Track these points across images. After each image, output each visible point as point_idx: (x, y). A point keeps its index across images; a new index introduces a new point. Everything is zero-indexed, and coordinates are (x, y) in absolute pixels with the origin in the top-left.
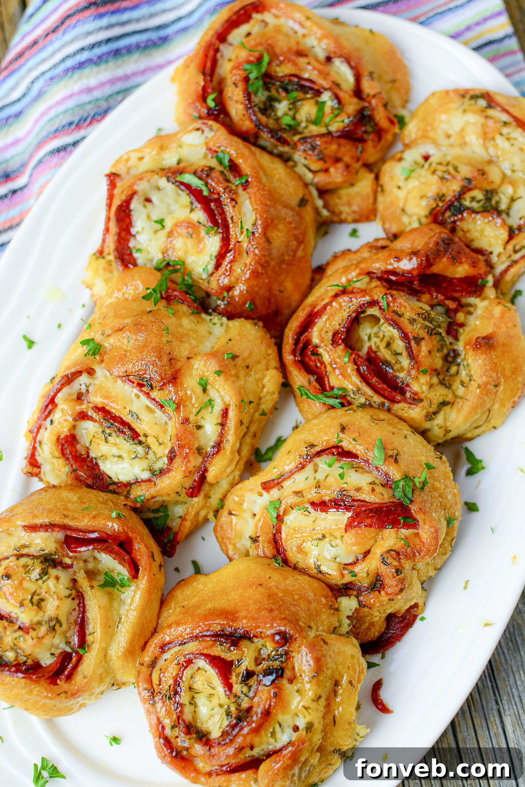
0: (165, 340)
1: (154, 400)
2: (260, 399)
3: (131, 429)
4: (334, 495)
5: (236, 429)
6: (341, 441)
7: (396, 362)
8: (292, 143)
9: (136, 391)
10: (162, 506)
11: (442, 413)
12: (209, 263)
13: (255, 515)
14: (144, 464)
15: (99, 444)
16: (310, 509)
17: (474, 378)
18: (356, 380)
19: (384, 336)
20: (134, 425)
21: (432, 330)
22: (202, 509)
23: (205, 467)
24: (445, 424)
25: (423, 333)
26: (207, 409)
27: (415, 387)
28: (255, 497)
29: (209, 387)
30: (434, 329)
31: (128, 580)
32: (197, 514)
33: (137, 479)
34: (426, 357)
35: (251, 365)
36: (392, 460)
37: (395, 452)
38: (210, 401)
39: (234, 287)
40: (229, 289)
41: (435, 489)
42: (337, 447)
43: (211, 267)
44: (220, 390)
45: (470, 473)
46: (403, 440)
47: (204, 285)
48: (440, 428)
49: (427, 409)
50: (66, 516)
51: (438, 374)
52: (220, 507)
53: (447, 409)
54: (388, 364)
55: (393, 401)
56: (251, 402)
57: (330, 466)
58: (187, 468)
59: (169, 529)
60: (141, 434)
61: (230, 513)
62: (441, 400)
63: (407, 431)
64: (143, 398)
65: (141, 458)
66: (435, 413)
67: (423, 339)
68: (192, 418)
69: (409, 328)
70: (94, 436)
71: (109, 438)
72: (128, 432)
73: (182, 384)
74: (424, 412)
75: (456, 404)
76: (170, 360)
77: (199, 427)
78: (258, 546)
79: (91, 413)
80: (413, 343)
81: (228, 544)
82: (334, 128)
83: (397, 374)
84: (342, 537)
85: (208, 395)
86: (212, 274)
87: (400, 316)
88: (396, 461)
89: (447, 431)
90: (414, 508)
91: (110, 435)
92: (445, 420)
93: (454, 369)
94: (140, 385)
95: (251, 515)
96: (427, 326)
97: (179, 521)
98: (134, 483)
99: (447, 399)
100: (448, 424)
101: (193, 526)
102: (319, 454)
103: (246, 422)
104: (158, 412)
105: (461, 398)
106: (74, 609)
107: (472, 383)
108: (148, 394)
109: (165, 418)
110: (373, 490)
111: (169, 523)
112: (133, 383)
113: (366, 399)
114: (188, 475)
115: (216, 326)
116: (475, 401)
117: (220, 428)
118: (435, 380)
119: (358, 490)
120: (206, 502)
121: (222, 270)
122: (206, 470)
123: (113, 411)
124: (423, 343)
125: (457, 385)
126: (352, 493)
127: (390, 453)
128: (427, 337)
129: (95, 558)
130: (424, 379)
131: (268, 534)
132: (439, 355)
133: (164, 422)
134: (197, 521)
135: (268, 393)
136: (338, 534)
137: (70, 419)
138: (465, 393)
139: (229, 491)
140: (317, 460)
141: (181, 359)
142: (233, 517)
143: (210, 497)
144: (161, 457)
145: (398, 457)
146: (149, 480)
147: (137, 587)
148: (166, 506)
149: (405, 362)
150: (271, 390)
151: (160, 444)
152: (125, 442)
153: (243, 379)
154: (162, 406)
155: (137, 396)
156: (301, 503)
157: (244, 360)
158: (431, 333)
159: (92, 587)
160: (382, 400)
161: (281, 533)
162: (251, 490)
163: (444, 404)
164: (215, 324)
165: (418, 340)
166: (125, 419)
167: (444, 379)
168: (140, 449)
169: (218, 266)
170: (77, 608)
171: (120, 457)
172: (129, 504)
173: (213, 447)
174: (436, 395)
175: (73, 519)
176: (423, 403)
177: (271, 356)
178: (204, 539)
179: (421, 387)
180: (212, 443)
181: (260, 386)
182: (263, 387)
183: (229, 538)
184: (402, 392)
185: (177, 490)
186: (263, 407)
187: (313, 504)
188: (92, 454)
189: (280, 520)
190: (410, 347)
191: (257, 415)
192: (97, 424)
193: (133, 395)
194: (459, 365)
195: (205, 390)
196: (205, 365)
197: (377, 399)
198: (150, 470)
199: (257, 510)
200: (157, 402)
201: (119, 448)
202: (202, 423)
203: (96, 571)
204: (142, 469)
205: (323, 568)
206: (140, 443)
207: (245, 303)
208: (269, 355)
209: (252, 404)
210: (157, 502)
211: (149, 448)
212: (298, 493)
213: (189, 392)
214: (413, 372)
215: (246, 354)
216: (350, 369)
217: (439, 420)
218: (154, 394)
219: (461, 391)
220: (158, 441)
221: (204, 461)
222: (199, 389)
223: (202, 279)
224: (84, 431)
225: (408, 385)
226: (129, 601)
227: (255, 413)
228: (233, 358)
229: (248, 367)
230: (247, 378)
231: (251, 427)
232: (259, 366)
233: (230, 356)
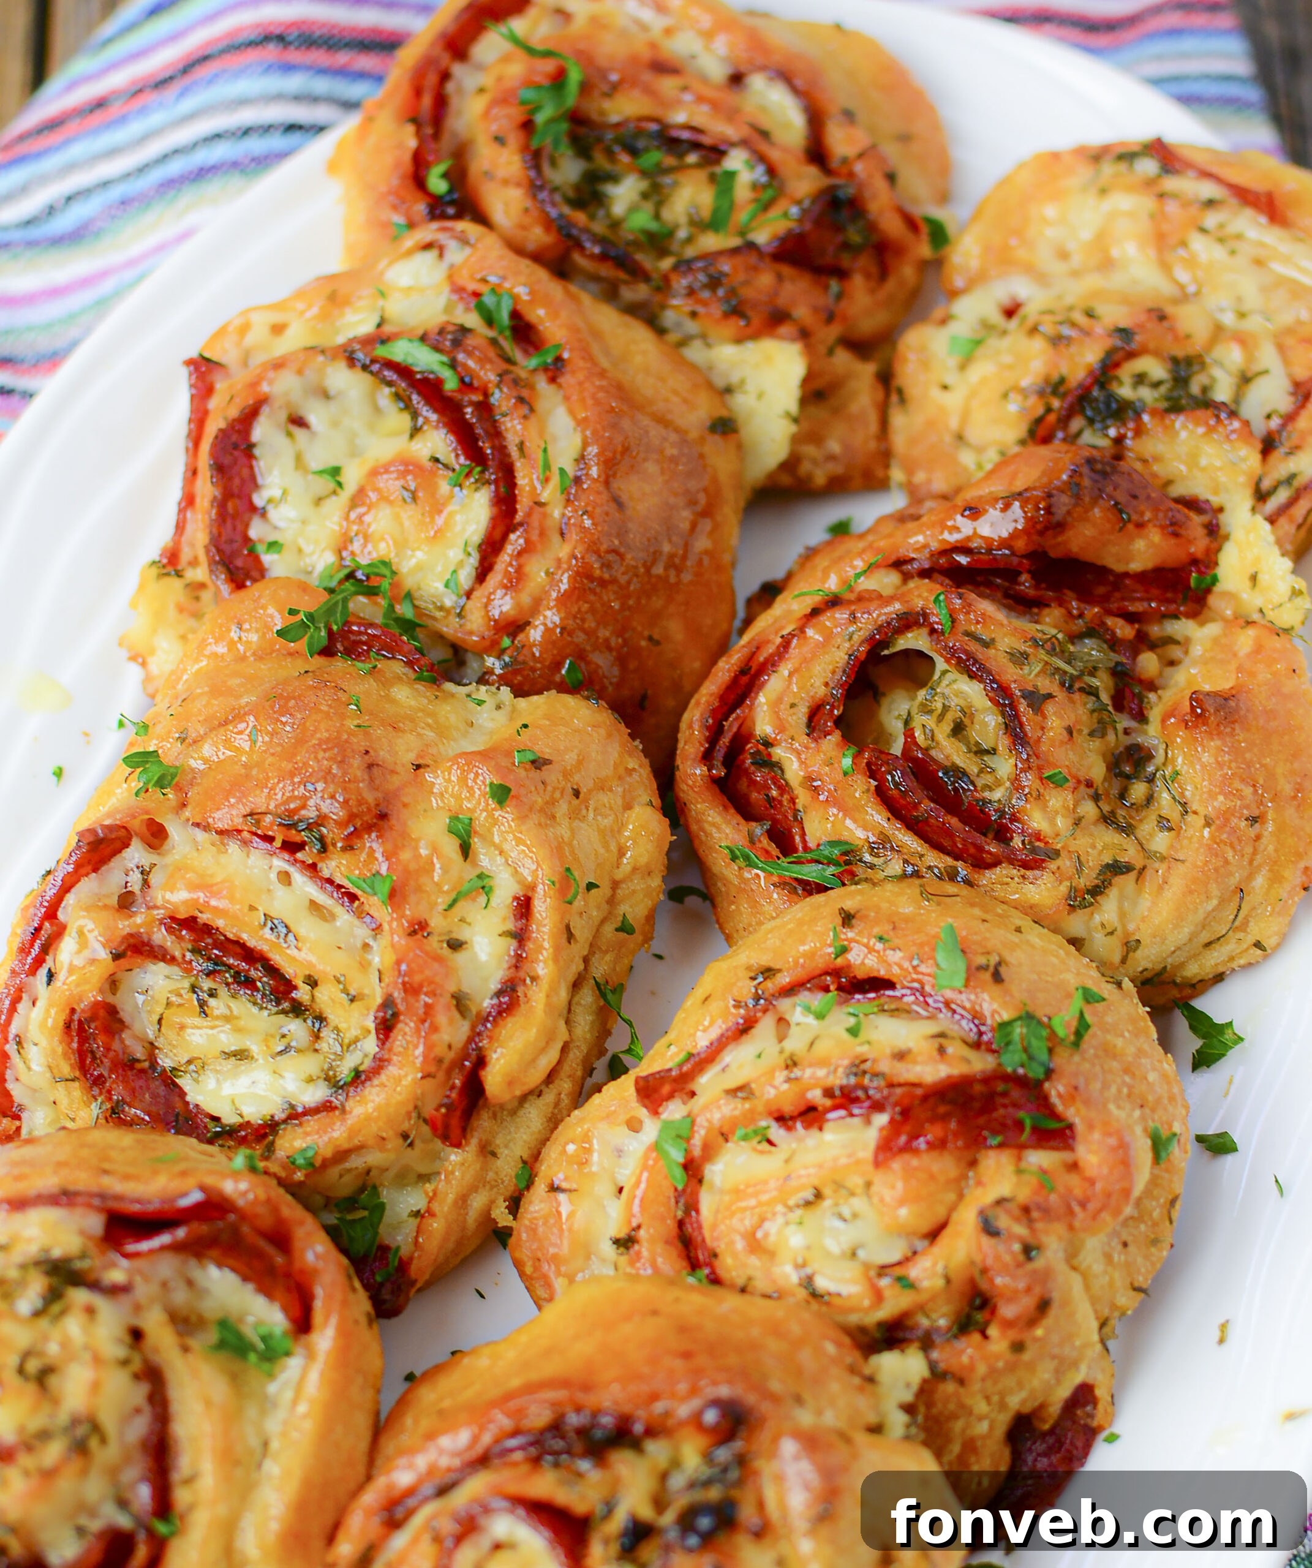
0: (351, 724)
1: (330, 881)
2: (615, 885)
3: (273, 971)
4: (839, 1079)
5: (557, 949)
6: (844, 950)
7: (981, 771)
8: (655, 278)
9: (280, 863)
10: (362, 1189)
11: (1113, 893)
12: (461, 564)
13: (621, 1190)
14: (311, 1065)
15: (182, 1027)
16: (776, 1132)
17: (1195, 806)
18: (879, 816)
19: (946, 708)
20: (277, 959)
21: (1073, 679)
22: (474, 1189)
23: (480, 1049)
24: (1124, 926)
25: (1046, 685)
26: (474, 900)
27: (1037, 821)
28: (620, 1135)
29: (476, 842)
30: (1079, 677)
31: (285, 1334)
32: (463, 1200)
33: (292, 1106)
34: (1062, 743)
35: (583, 790)
36: (987, 976)
37: (994, 959)
38: (480, 876)
39: (528, 621)
40: (516, 627)
41: (1109, 1052)
42: (836, 973)
43: (466, 576)
44: (506, 847)
45: (1202, 1061)
46: (1015, 938)
48: (1111, 933)
49: (1070, 878)
50: (106, 1172)
51: (1096, 798)
52: (522, 1185)
53: (1126, 882)
54: (959, 773)
55: (982, 864)
56: (591, 886)
57: (820, 1016)
58: (429, 1047)
59: (384, 1250)
60: (299, 982)
61: (554, 1189)
62: (1107, 859)
63: (1026, 923)
64: (301, 880)
65: (298, 1051)
66: (1096, 891)
67: (1050, 696)
68: (436, 922)
69: (1011, 674)
70: (169, 1004)
71: (212, 1002)
72: (263, 981)
73: (405, 835)
74: (1064, 888)
75: (1148, 873)
76: (370, 766)
77: (456, 945)
78: (638, 1254)
79: (161, 937)
80: (1023, 707)
81: (552, 1275)
83: (987, 794)
84: (868, 1185)
85: (475, 864)
86: (469, 595)
87: (987, 645)
88: (997, 977)
89: (1131, 946)
90: (1055, 1091)
91: (212, 994)
92: (1122, 915)
93: (1138, 790)
94: (291, 847)
95: (614, 1190)
96: (1059, 669)
97: (414, 1222)
98: (285, 1121)
99: (1124, 858)
100: (1131, 927)
101: (451, 1245)
102: (790, 991)
103: (583, 933)
104: (344, 917)
105: (1163, 859)
106: (138, 1411)
107: (1190, 818)
108: (313, 867)
109: (362, 932)
110: (941, 1050)
111: (385, 1234)
112: (269, 839)
113: (906, 862)
114: (432, 1069)
115: (485, 706)
116: (1200, 859)
117: (513, 944)
118: (1089, 809)
119: (901, 1056)
120: (484, 1168)
122: (481, 1062)
123: (220, 923)
124: (1050, 708)
125: (1147, 827)
126: (885, 1066)
127: (981, 960)
128: (1060, 695)
129: (190, 1283)
130: (1057, 800)
131: (663, 1219)
132: (1096, 744)
133: (359, 944)
134: (464, 1229)
135: (635, 869)
136: (856, 1181)
137: (103, 954)
138: (1172, 847)
139: (548, 1139)
140: (784, 1005)
141: (399, 769)
142: (562, 1197)
143: (494, 1154)
144: (356, 1040)
145: (1004, 972)
146: (326, 1107)
147: (311, 1356)
148: (375, 1187)
149: (1005, 765)
150: (643, 860)
151: (352, 1001)
152: (255, 1010)
153: (565, 822)
154: (353, 897)
155: (285, 878)
156: (749, 1118)
157: (566, 774)
158: (1071, 687)
159: (186, 1349)
160: (949, 861)
161: (697, 1211)
162: (609, 1117)
163: (1117, 869)
164: (480, 703)
165: (1037, 700)
166: (251, 943)
167: (1113, 813)
168: (296, 1028)
169: (484, 571)
170: (147, 1409)
171: (241, 1055)
172: (274, 1168)
173: (499, 994)
174: (1094, 847)
175: (127, 1177)
176: (1059, 862)
177: (636, 777)
178: (482, 1296)
179: (1052, 822)
180: (494, 985)
181: (613, 847)
182: (621, 853)
183: (555, 1259)
184: (1002, 835)
185: (406, 1126)
186: (624, 908)
187: (782, 1119)
188: (165, 1062)
189: (694, 1176)
190: (1017, 716)
191: (609, 930)
192: (175, 971)
193: (273, 876)
194: (1151, 780)
195: (466, 850)
196: (463, 780)
197: (935, 859)
198: (327, 1079)
199: (626, 1173)
200: (339, 887)
201: (238, 1030)
202: (463, 934)
203: (194, 1318)
204: (304, 1076)
205: (825, 1283)
206: (298, 1010)
207: (557, 665)
208: (631, 772)
209: (594, 891)
210: (349, 1170)
211: (321, 1018)
212: (740, 1091)
213: (423, 852)
214: (1029, 780)
215: (571, 758)
216: (862, 787)
217: (1108, 909)
218: (330, 867)
219: (1160, 842)
220: (345, 991)
221: (474, 1036)
222: (450, 847)
223: (441, 608)
224: (140, 999)
225: (1014, 818)
226: (289, 1395)
227: (603, 921)
228: (538, 764)
229: (577, 793)
230: (576, 823)
231: (594, 960)
232: (607, 798)
233: (530, 756)
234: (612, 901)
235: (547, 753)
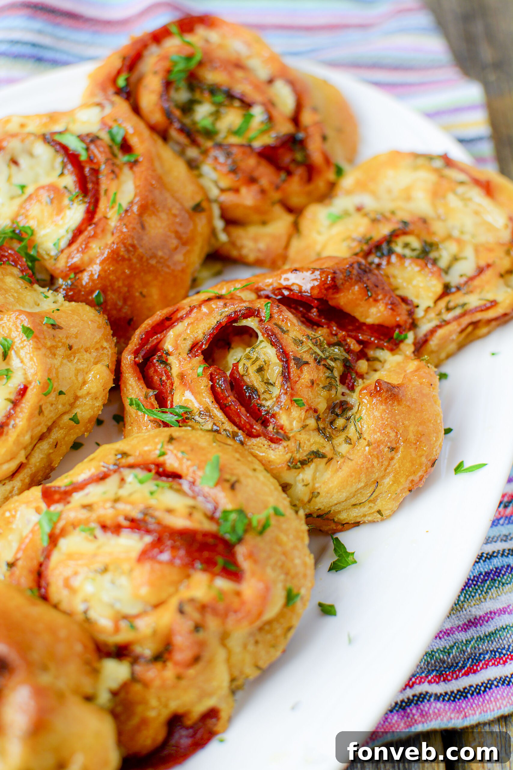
2: (76, 398)
4: (136, 514)
5: (32, 415)
6: (163, 454)
7: (265, 392)
8: (203, 148)
11: (313, 466)
12: (63, 237)
16: (99, 532)
17: (365, 436)
18: (208, 399)
19: (257, 359)
21: (322, 359)
24: (314, 484)
25: (308, 358)
27: (283, 420)
28: (31, 514)
29: (12, 354)
30: (325, 359)
34: (307, 387)
35: (75, 348)
36: (227, 485)
37: (233, 479)
38: (8, 370)
39: (84, 270)
40: (77, 270)
41: (277, 541)
42: (158, 465)
43: (63, 243)
44: (25, 360)
45: (334, 568)
46: (250, 473)
47: (49, 264)
48: (306, 485)
49: (292, 452)
51: (318, 419)
53: (320, 463)
54: (254, 390)
55: (250, 435)
56: (61, 393)
57: (141, 482)
62: (314, 449)
63: (260, 467)
66: (304, 463)
67: (307, 363)
69: (291, 348)
74: (288, 456)
75: (333, 462)
80: (292, 364)
82: (257, 144)
83: (264, 402)
84: (131, 571)
85: (7, 364)
86: (62, 251)
87: (284, 332)
88: (233, 487)
89: (314, 494)
90: (241, 551)
92: (314, 478)
93: (340, 422)
96: (315, 352)
99: (322, 451)
100: (317, 485)
102: (131, 466)
103: (49, 414)
105: (343, 457)
107: (362, 441)
110: (190, 515)
113: (214, 424)
115: (48, 299)
116: (360, 461)
117: (10, 406)
118: (312, 422)
119: (170, 511)
121: (74, 246)
124: (305, 368)
125: (339, 440)
126: (158, 514)
127: (228, 477)
128: (313, 364)
130: (297, 413)
131: (33, 559)
132: (324, 393)
135: (88, 393)
136: (126, 567)
138: (349, 452)
140: (126, 472)
145: (237, 486)
149: (276, 391)
150: (93, 390)
153: (60, 359)
156: (88, 521)
157: (68, 337)
158: (319, 362)
160: (236, 429)
163: (317, 455)
164: (46, 297)
165: (301, 363)
167: (324, 429)
169: (71, 243)
174: (309, 441)
176: (288, 443)
177: (105, 351)
179: (291, 423)
181: (80, 379)
182: (84, 383)
184: (265, 423)
186: (77, 410)
187: (104, 527)
189: (53, 543)
190: (288, 367)
191: (66, 418)
194: (348, 419)
195: (5, 355)
197: (229, 426)
205: (93, 614)
207: (92, 292)
208: (104, 348)
209: (62, 396)
212: (88, 507)
214: (284, 398)
215: (73, 331)
216: (204, 384)
217: (307, 474)
219: (344, 448)
223: (48, 255)
225: (273, 416)
227: (65, 413)
228: (55, 326)
229: (70, 348)
230: (65, 361)
231: (54, 430)
232: (86, 356)
233: (52, 322)
234: (72, 405)
235: (62, 324)
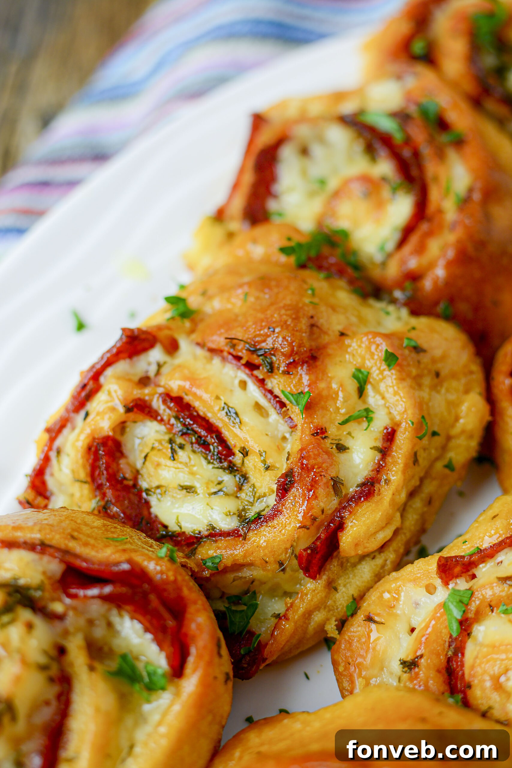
0: (307, 301)
1: (271, 392)
2: (449, 438)
3: (222, 441)
5: (406, 466)
9: (242, 375)
10: (246, 592)
13: (413, 630)
14: (232, 505)
15: (158, 465)
20: (226, 433)
22: (317, 608)
23: (342, 518)
26: (359, 423)
28: (420, 594)
29: (369, 389)
31: (164, 675)
32: (308, 614)
33: (213, 528)
35: (443, 374)
38: (367, 410)
39: (424, 276)
40: (415, 277)
43: (391, 246)
44: (387, 396)
50: (73, 538)
52: (349, 613)
56: (434, 434)
58: (310, 508)
59: (251, 634)
60: (236, 451)
61: (370, 619)
64: (253, 388)
65: (226, 495)
68: (332, 431)
70: (153, 448)
71: (180, 453)
72: (215, 447)
73: (324, 372)
76: (312, 326)
77: (341, 448)
78: (417, 674)
79: (157, 404)
81: (355, 676)
85: (365, 402)
86: (390, 256)
91: (181, 447)
94: (251, 366)
95: (408, 629)
97: (274, 621)
98: (207, 537)
101: (294, 641)
103: (423, 462)
104: (274, 416)
106: (47, 703)
108: (262, 382)
109: (283, 428)
111: (253, 625)
112: (238, 358)
114: (308, 523)
115: (391, 316)
117: (378, 456)
120: (327, 597)
122: (341, 527)
123: (196, 404)
129: (110, 625)
131: (438, 655)
133: (280, 436)
134: (305, 632)
135: (463, 431)
137: (120, 407)
139: (372, 587)
141: (330, 332)
142: (373, 626)
143: (336, 589)
144: (265, 496)
146: (233, 534)
148: (254, 593)
151: (267, 468)
152: (204, 462)
153: (427, 390)
154: (282, 405)
155: (243, 385)
157: (434, 361)
159: (92, 669)
161: (463, 655)
162: (415, 581)
164: (388, 313)
166: (213, 420)
168: (228, 479)
169: (400, 245)
170: (54, 703)
171: (189, 489)
172: (191, 564)
173: (363, 485)
175: (86, 544)
177: (474, 376)
178: (308, 678)
180: (360, 479)
181: (453, 414)
182: (457, 419)
183: (359, 665)
185: (283, 557)
186: (451, 455)
188: (144, 484)
189: (465, 630)
191: (439, 465)
192: (162, 428)
193: (237, 382)
195: (361, 392)
196: (369, 348)
198: (240, 516)
199: (418, 621)
200: (276, 397)
201: (193, 474)
202: (348, 443)
203: (106, 649)
204: (225, 510)
206: (232, 469)
208: (471, 373)
209: (436, 438)
210: (241, 578)
211: (245, 477)
212: (508, 580)
213: (334, 386)
215: (438, 353)
218: (272, 383)
220: (264, 462)
221: (341, 508)
222: (352, 386)
224: (137, 441)
226: (156, 718)
227: (437, 459)
228: (417, 349)
229: (437, 375)
230: (434, 393)
231: (427, 482)
232: (454, 384)
233: (413, 344)
234: (444, 448)
235: (425, 346)
